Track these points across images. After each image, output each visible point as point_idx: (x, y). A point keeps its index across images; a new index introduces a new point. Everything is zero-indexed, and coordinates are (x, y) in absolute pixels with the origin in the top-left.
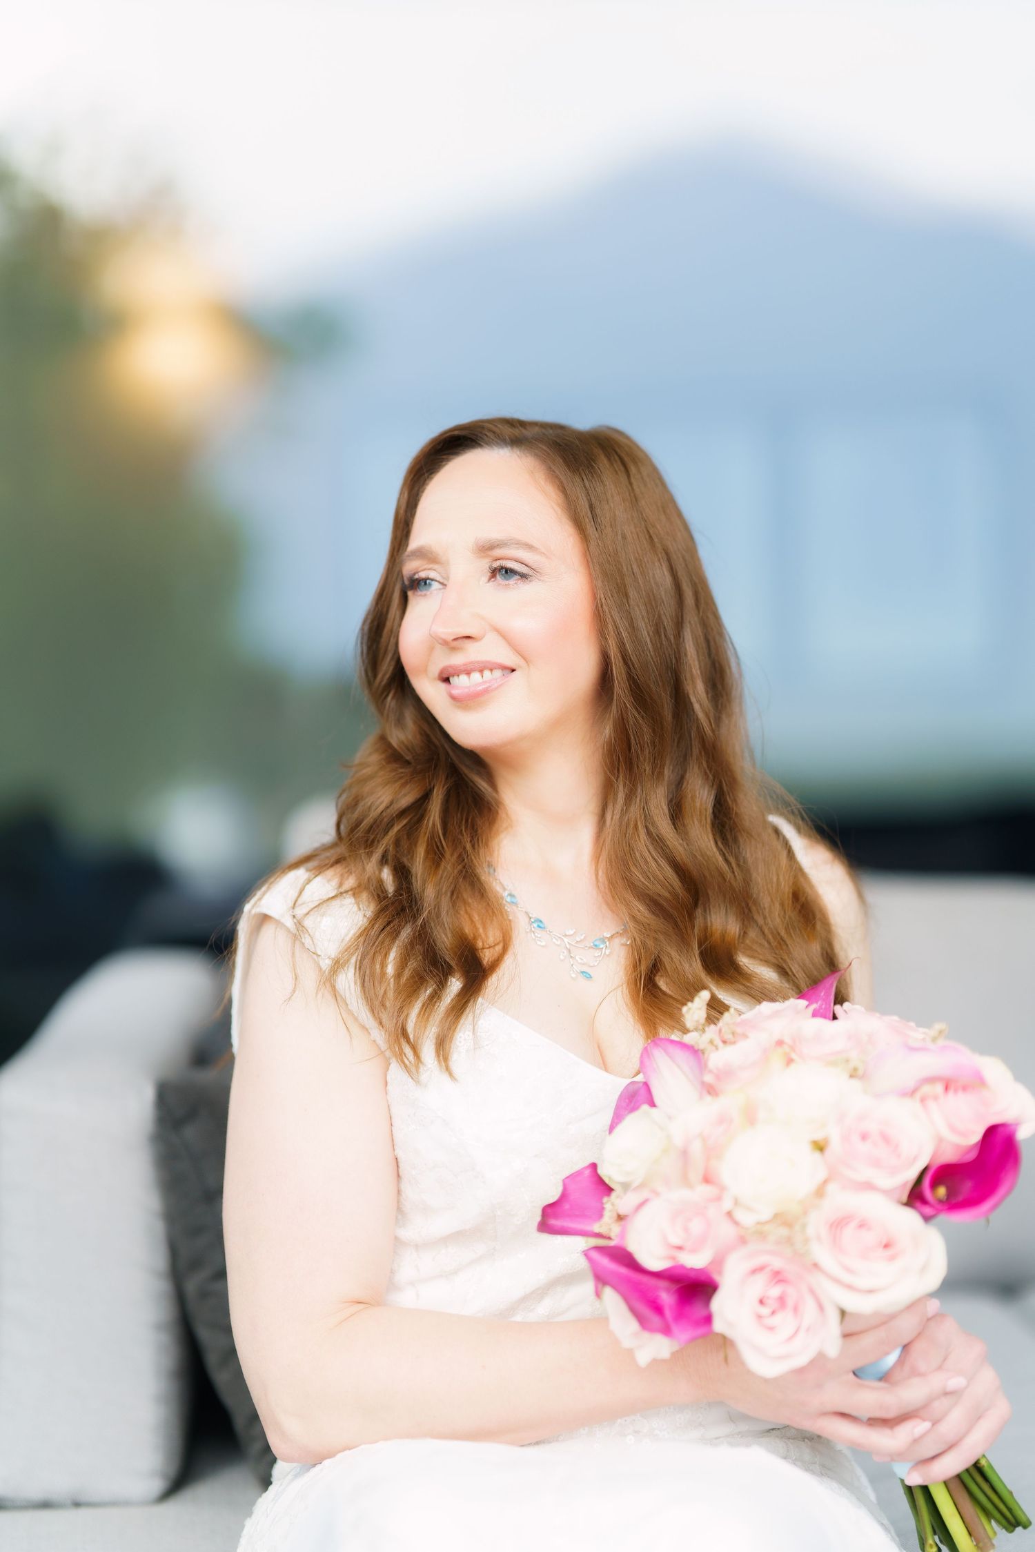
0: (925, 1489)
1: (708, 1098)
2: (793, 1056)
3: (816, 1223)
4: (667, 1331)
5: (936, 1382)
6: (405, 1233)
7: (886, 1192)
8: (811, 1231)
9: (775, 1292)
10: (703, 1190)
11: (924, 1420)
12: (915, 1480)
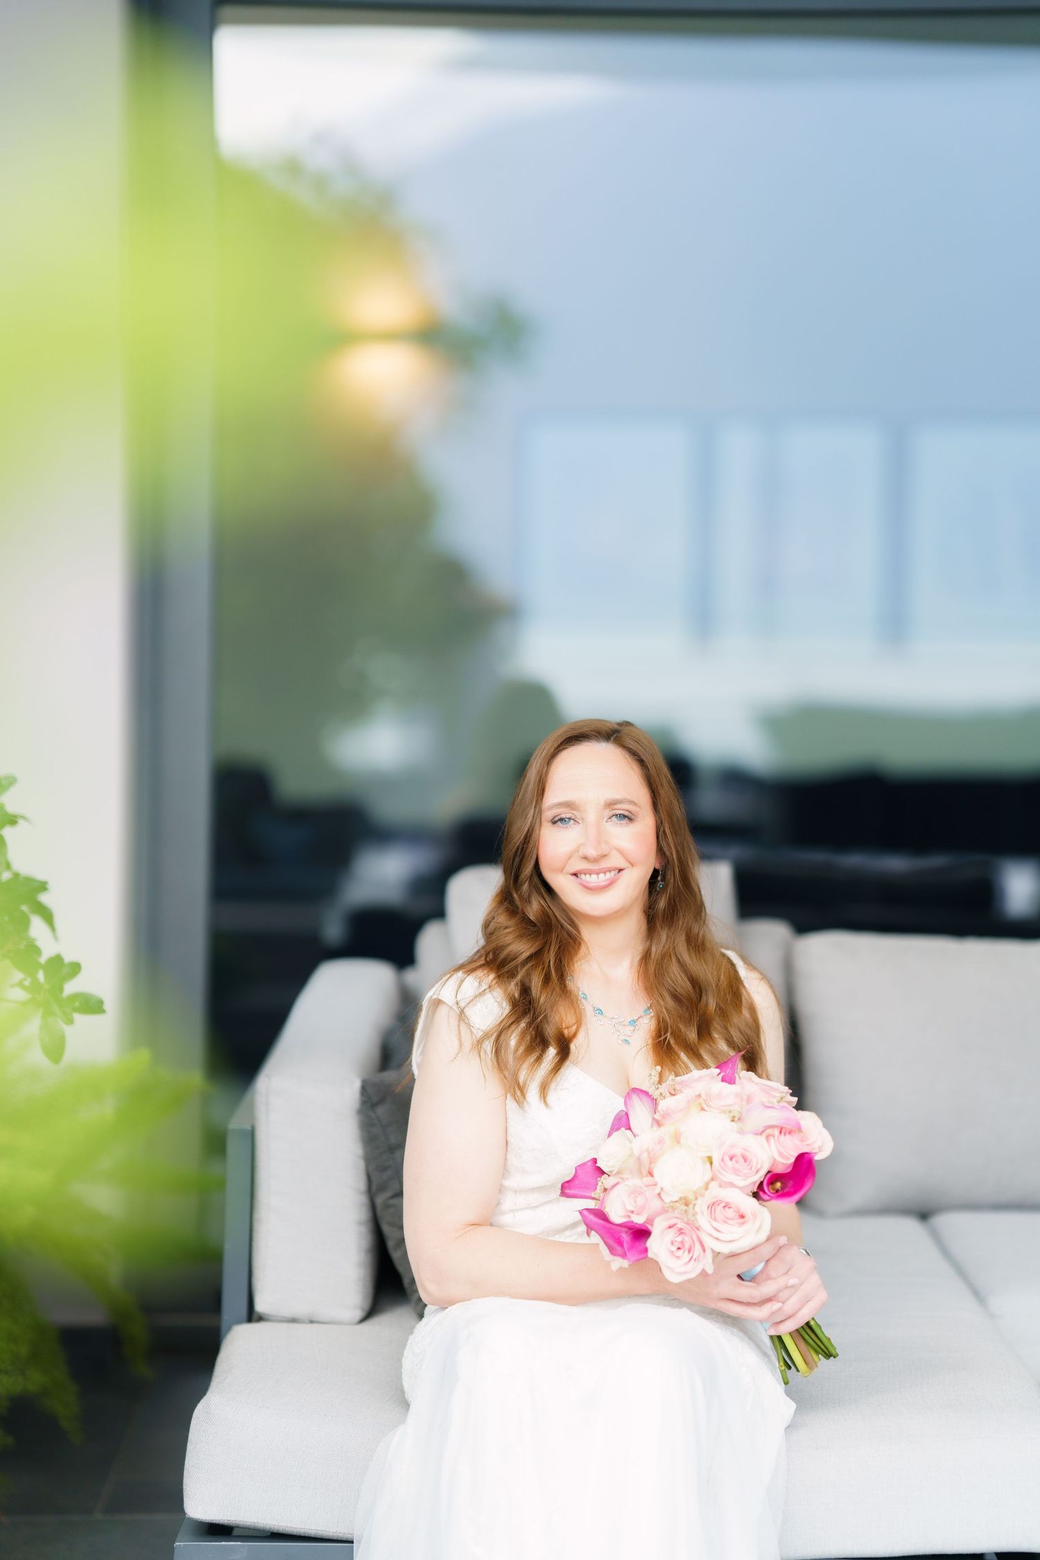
0: (779, 1338)
1: (655, 1128)
2: (705, 1106)
3: (701, 1205)
4: (624, 1256)
5: (782, 1282)
6: (507, 1183)
7: (741, 1189)
8: (697, 1209)
9: (679, 1239)
10: (648, 1180)
11: (779, 1302)
12: (773, 1333)
